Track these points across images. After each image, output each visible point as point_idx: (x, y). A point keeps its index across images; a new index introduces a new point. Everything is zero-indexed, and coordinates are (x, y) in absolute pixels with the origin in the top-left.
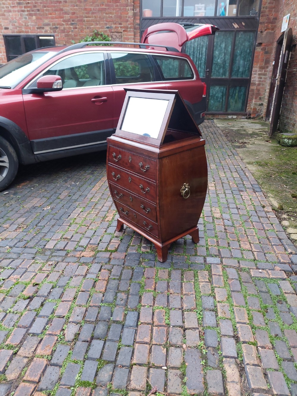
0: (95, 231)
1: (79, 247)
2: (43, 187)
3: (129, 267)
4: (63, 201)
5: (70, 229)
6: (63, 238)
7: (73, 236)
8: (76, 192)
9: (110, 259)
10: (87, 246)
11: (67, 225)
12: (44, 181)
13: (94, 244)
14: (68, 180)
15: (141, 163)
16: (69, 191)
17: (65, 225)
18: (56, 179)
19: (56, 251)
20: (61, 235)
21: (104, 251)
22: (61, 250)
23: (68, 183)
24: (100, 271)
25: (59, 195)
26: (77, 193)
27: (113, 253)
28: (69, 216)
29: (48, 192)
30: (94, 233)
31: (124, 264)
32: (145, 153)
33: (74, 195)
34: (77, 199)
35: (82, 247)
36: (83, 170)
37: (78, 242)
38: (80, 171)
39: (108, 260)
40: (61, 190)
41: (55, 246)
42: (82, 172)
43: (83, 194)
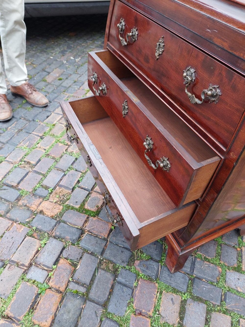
0: (76, 159)
1: (41, 189)
2: (31, 57)
3: (111, 266)
4: (49, 86)
5: (39, 145)
6: (25, 162)
7: (40, 160)
8: (71, 75)
9: (82, 232)
10: (54, 188)
11: (38, 136)
12: (36, 48)
13: (67, 188)
14: (67, 51)
15: (192, 70)
16: (62, 71)
17: (35, 134)
18: (52, 47)
19: (5, 187)
20: (23, 155)
21: (77, 210)
22: (12, 187)
23: (66, 57)
24: (56, 262)
25: (46, 75)
26: (72, 77)
27: (91, 218)
28: (48, 117)
29: (34, 68)
30: (74, 162)
31: (102, 254)
32: (217, 41)
33: (67, 78)
34: (69, 87)
35: (47, 188)
36: (91, 39)
37: (43, 175)
38: (88, 39)
39: (78, 233)
40: (53, 66)
41: (6, 175)
42: (89, 42)
43: (79, 79)
